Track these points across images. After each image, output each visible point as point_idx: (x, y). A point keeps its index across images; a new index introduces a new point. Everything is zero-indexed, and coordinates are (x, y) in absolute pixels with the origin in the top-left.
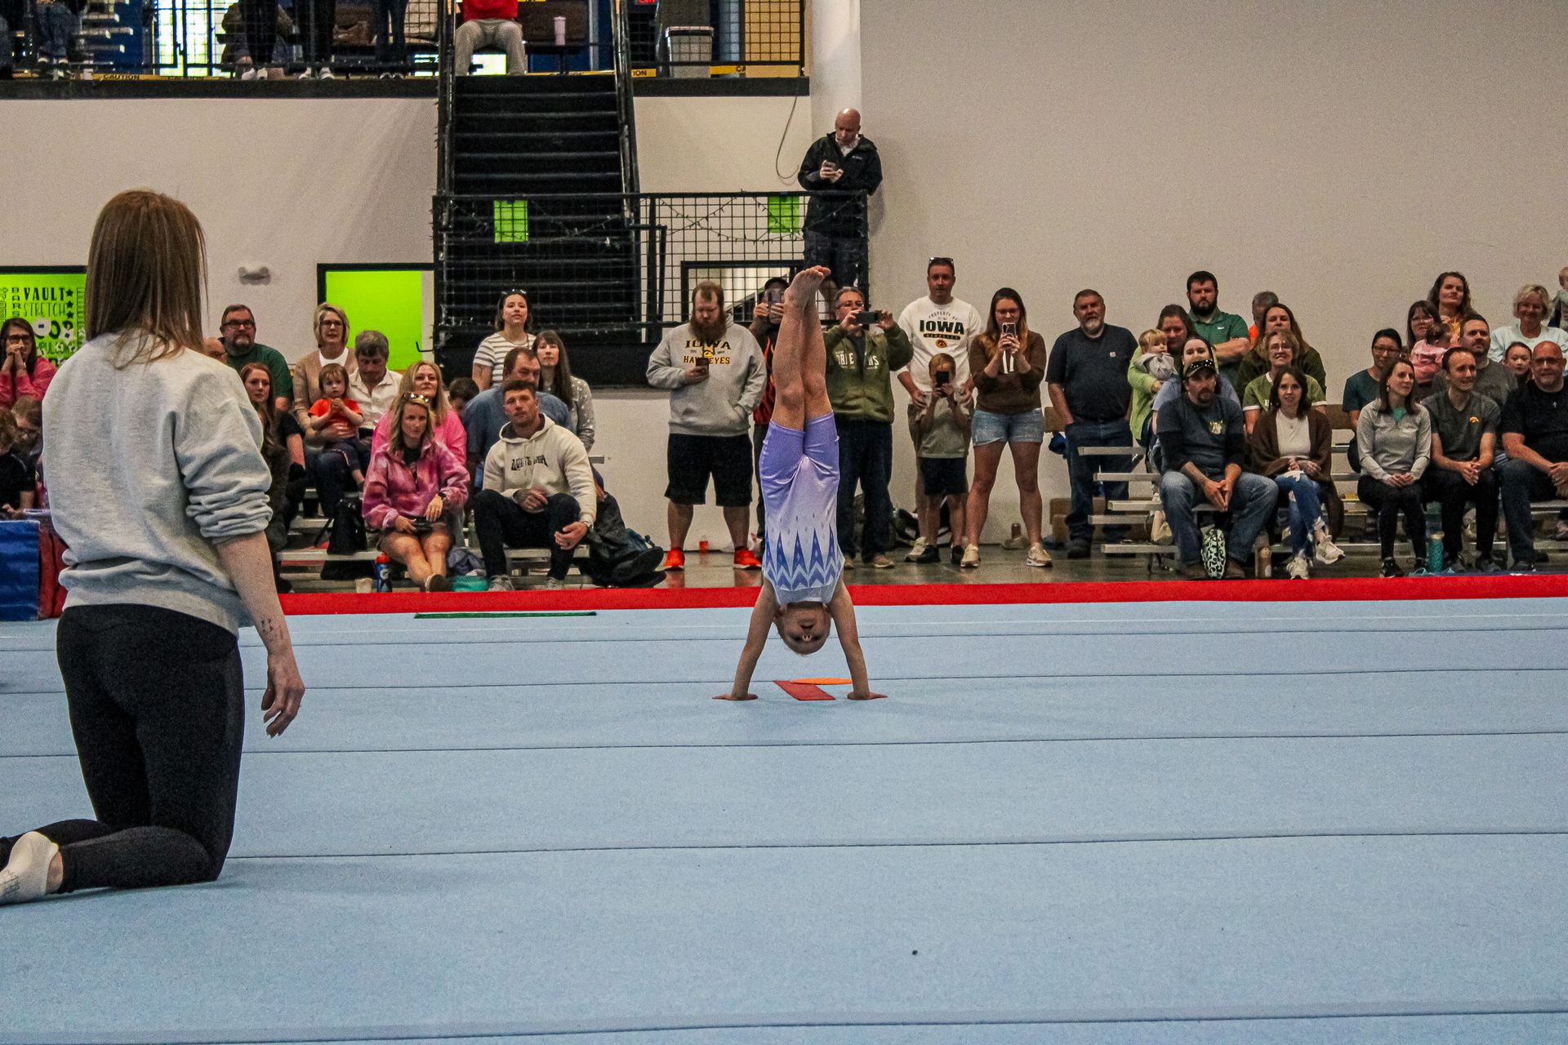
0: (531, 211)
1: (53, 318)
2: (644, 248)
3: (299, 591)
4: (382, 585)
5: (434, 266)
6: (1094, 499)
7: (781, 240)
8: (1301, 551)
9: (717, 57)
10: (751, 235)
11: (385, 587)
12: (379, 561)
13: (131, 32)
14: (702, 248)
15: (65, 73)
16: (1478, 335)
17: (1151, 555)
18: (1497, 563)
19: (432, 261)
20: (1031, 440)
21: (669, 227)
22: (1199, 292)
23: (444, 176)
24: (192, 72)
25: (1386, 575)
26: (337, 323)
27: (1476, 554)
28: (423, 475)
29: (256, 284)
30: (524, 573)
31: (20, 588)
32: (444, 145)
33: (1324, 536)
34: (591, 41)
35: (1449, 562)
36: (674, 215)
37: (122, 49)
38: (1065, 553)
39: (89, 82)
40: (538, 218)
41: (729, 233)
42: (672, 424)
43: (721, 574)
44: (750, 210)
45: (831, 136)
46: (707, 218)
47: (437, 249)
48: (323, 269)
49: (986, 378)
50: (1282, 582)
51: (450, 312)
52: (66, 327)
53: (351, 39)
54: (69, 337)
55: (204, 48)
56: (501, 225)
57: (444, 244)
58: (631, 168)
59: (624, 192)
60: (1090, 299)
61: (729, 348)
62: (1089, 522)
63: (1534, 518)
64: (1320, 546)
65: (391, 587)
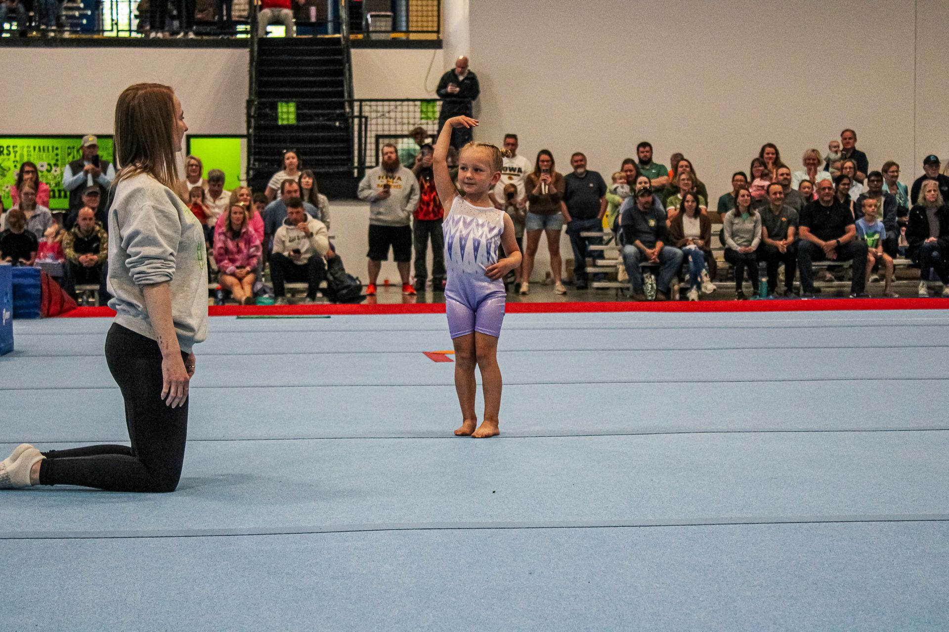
0: (298, 108)
1: (48, 162)
2: (356, 128)
5: (247, 136)
6: (588, 259)
8: (695, 287)
9: (395, 29)
10: (412, 121)
11: (221, 303)
12: (218, 289)
13: (89, 13)
14: (386, 127)
15: (55, 34)
17: (617, 289)
18: (795, 293)
19: (245, 132)
20: (556, 229)
21: (369, 116)
22: (643, 152)
23: (252, 89)
24: (122, 35)
25: (739, 299)
26: (196, 166)
27: (785, 288)
28: (242, 245)
30: (293, 296)
31: (31, 302)
32: (252, 72)
33: (706, 279)
34: (329, 20)
35: (771, 292)
36: (372, 110)
37: (85, 22)
38: (574, 287)
40: (301, 111)
41: (400, 120)
42: (371, 219)
43: (395, 297)
44: (411, 108)
45: (453, 70)
46: (389, 112)
47: (249, 127)
49: (533, 196)
50: (685, 302)
51: (255, 160)
52: (55, 166)
53: (204, 18)
54: (56, 171)
55: (127, 22)
56: (282, 115)
57: (252, 124)
58: (350, 86)
59: (346, 98)
60: (579, 158)
61: (401, 180)
62: (586, 271)
63: (814, 270)
64: (704, 284)
65: (224, 303)
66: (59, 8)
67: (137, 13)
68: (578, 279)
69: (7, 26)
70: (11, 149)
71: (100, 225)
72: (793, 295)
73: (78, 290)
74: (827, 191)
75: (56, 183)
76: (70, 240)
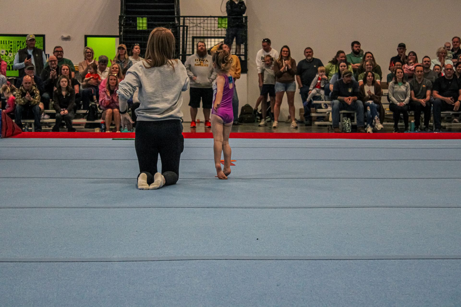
0: (148, 21)
1: (6, 50)
2: (181, 32)
4: (103, 130)
5: (119, 36)
7: (222, 30)
10: (213, 29)
11: (103, 131)
12: (102, 123)
14: (198, 32)
16: (427, 62)
17: (329, 125)
18: (430, 129)
19: (118, 34)
20: (292, 91)
21: (189, 26)
22: (357, 47)
23: (122, 10)
25: (395, 132)
26: (90, 52)
27: (424, 126)
29: (67, 41)
33: (378, 121)
35: (416, 129)
36: (190, 22)
38: (304, 125)
40: (150, 23)
41: (206, 28)
42: (190, 84)
43: (202, 129)
44: (213, 22)
46: (200, 24)
47: (120, 31)
48: (86, 37)
52: (10, 52)
54: (11, 55)
56: (139, 24)
57: (122, 30)
58: (178, 8)
59: (176, 15)
60: (308, 50)
61: (208, 62)
62: (311, 115)
63: (441, 116)
64: (376, 124)
65: (105, 131)
72: (429, 130)
74: (449, 70)
75: (11, 62)
76: (19, 93)
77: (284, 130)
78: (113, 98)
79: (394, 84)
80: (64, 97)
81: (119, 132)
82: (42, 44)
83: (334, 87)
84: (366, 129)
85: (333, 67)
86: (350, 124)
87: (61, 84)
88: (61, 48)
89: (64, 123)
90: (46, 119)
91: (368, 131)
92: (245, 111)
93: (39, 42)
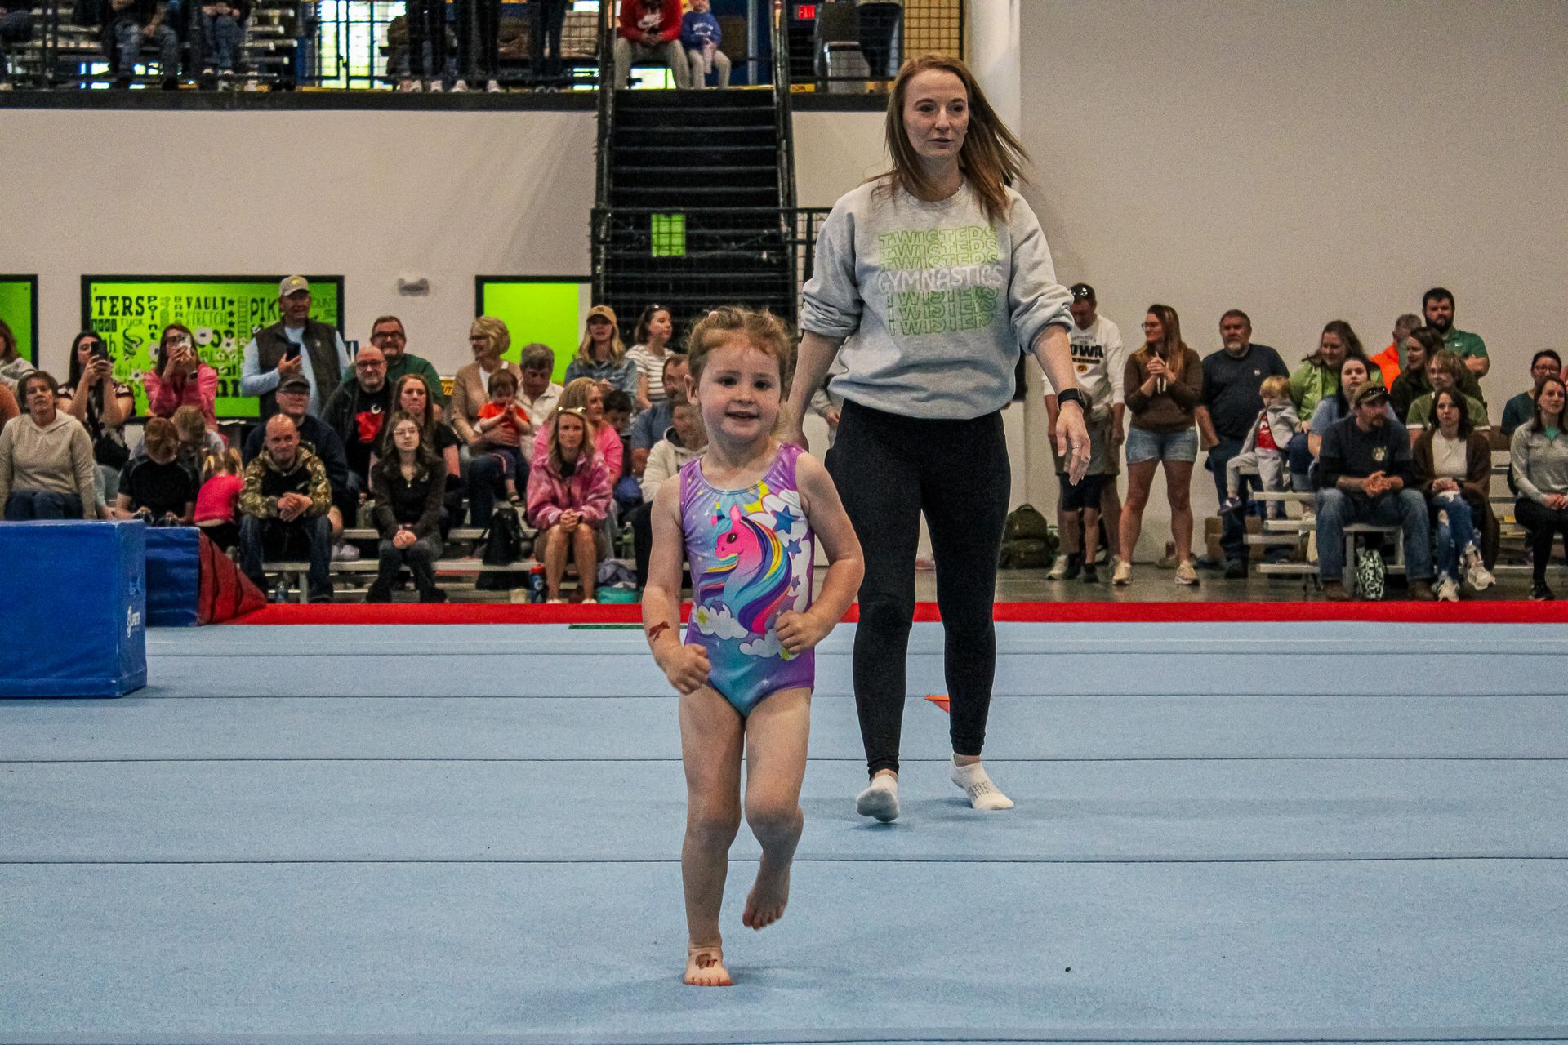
0: (689, 225)
1: (214, 327)
2: (801, 262)
3: (453, 601)
5: (592, 279)
6: (1248, 518)
9: (876, 73)
11: (539, 598)
12: (534, 572)
13: (295, 43)
15: (230, 85)
17: (1307, 575)
19: (588, 272)
20: (1183, 459)
22: (1435, 309)
23: (602, 189)
24: (355, 85)
25: (1537, 597)
29: (416, 295)
31: (180, 595)
32: (603, 157)
33: (1476, 561)
34: (751, 55)
37: (286, 60)
38: (1222, 573)
39: (253, 94)
40: (695, 232)
47: (595, 262)
48: (481, 281)
52: (227, 336)
53: (513, 52)
54: (230, 346)
55: (367, 61)
56: (658, 238)
57: (602, 256)
58: (789, 183)
59: (781, 207)
60: (1235, 321)
62: (1245, 542)
64: (1471, 571)
65: (545, 598)
66: (240, 36)
67: (385, 44)
68: (1229, 559)
69: (139, 69)
70: (145, 303)
71: (310, 450)
73: (268, 572)
75: (229, 369)
76: (255, 475)
77: (1155, 592)
78: (573, 490)
79: (1529, 434)
80: (409, 486)
81: (593, 602)
82: (334, 307)
83: (1323, 446)
84: (1434, 587)
85: (1315, 376)
86: (1380, 570)
87: (399, 440)
88: (395, 323)
89: (408, 573)
90: (347, 559)
91: (1441, 596)
92: (1017, 528)
93: (325, 300)
